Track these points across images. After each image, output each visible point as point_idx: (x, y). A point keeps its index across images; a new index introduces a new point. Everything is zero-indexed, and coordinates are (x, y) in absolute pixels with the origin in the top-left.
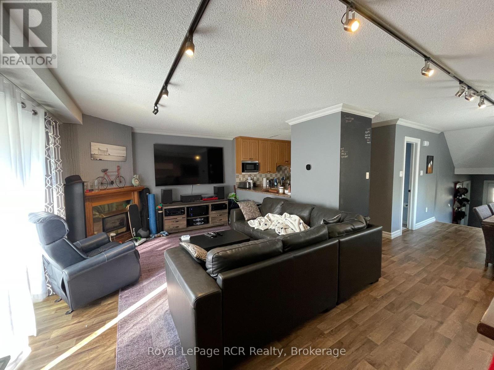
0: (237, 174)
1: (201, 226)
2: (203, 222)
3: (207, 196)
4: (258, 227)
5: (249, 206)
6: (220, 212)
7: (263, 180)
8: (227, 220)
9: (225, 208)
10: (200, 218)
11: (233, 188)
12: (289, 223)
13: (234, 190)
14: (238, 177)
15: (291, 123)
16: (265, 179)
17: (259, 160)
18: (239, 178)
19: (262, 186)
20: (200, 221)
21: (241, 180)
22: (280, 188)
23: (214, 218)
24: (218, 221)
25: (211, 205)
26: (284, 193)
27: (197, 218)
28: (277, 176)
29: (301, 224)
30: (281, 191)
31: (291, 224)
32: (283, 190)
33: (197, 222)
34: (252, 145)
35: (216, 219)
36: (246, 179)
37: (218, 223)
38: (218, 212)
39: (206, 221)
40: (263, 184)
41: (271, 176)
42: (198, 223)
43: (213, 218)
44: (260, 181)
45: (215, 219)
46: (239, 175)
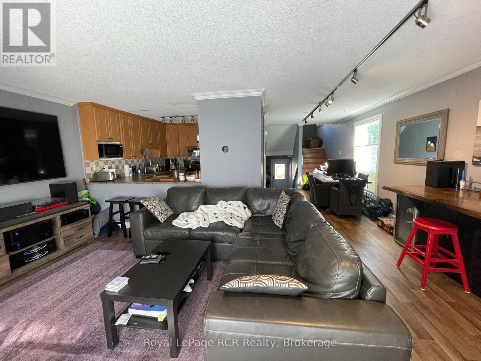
0: (86, 161)
1: (44, 260)
2: (47, 250)
3: (40, 203)
4: (197, 225)
5: (157, 203)
6: (77, 225)
7: (123, 168)
8: (92, 233)
9: (87, 216)
10: (38, 246)
11: (82, 183)
12: (232, 210)
13: (84, 187)
14: (88, 165)
15: (198, 98)
16: (126, 167)
17: (120, 142)
18: (91, 167)
19: (123, 176)
20: (39, 252)
21: (94, 169)
22: (181, 175)
23: (67, 239)
24: (77, 240)
25: (61, 216)
26: (186, 180)
27: (32, 248)
28: (138, 162)
29: (246, 208)
30: (182, 178)
31: (235, 211)
32: (184, 176)
33: (34, 254)
34: (109, 118)
35: (74, 238)
36: (100, 167)
37: (77, 244)
38: (74, 225)
39: (52, 247)
40: (124, 174)
41: (132, 162)
42: (37, 257)
43: (67, 237)
44: (120, 170)
45: (71, 239)
46: (89, 163)
